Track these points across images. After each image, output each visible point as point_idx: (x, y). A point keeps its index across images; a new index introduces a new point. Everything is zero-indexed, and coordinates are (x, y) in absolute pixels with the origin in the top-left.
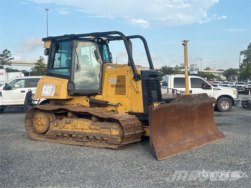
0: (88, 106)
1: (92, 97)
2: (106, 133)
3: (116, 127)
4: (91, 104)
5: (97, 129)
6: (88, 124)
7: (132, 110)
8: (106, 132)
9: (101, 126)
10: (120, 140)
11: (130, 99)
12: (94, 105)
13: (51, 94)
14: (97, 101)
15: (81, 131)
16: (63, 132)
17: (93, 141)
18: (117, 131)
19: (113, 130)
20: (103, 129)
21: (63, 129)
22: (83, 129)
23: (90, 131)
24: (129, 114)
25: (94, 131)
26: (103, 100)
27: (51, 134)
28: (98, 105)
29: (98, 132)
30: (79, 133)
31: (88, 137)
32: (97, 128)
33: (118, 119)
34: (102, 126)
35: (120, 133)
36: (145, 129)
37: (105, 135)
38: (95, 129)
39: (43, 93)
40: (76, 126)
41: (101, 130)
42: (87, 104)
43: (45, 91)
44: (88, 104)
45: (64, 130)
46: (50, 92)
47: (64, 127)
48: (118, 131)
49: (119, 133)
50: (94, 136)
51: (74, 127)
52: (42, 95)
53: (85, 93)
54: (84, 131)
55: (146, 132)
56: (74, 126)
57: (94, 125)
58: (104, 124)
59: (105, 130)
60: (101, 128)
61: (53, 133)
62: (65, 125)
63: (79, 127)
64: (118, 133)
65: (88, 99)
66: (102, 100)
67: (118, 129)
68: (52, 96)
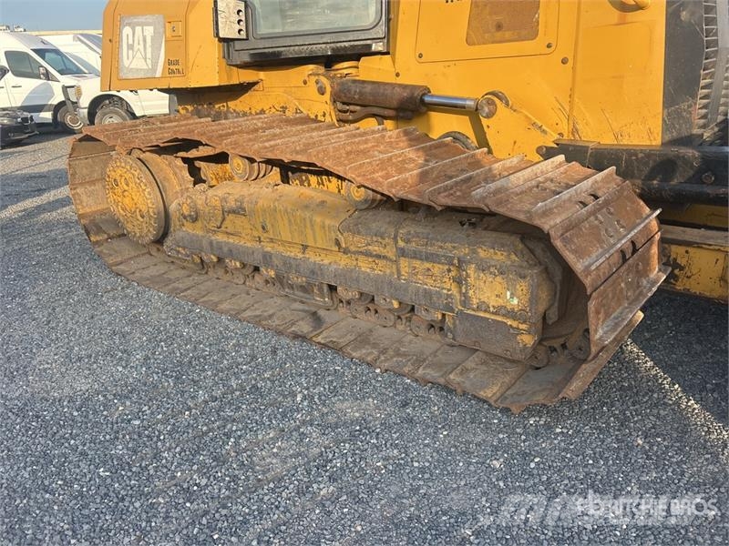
0: (328, 119)
1: (344, 68)
2: (430, 285)
3: (500, 257)
4: (340, 106)
5: (379, 257)
6: (327, 222)
7: (575, 131)
8: (432, 279)
9: (401, 244)
10: (528, 340)
11: (564, 61)
12: (358, 108)
13: (155, 64)
14: (368, 88)
15: (295, 253)
16: (221, 248)
17: (361, 308)
18: (511, 286)
19: (478, 278)
20: (417, 263)
21: (220, 238)
22: (305, 247)
23: (344, 261)
24: (568, 160)
25: (365, 266)
26: (400, 81)
27: (178, 252)
28: (375, 110)
29: (382, 269)
30: (287, 262)
31: (332, 289)
32: (375, 249)
33: (537, 222)
34: (408, 241)
35: (533, 300)
36: (676, 251)
37: (428, 294)
38: (368, 254)
39: (126, 62)
40: (269, 227)
41: (404, 263)
42: (321, 106)
43: (130, 52)
44: (329, 108)
45: (225, 239)
46: (149, 55)
47: (223, 229)
48: (522, 286)
49: (525, 299)
50: (365, 290)
51: (261, 229)
52: (123, 75)
53: (305, 51)
54: (313, 258)
55: (682, 268)
56: (263, 228)
57: (359, 233)
58: (419, 230)
59: (428, 265)
60: (402, 253)
61: (184, 248)
62: (224, 220)
63: (286, 236)
64: (515, 301)
65: (324, 80)
66: (393, 80)
67: (524, 277)
68: (158, 74)
